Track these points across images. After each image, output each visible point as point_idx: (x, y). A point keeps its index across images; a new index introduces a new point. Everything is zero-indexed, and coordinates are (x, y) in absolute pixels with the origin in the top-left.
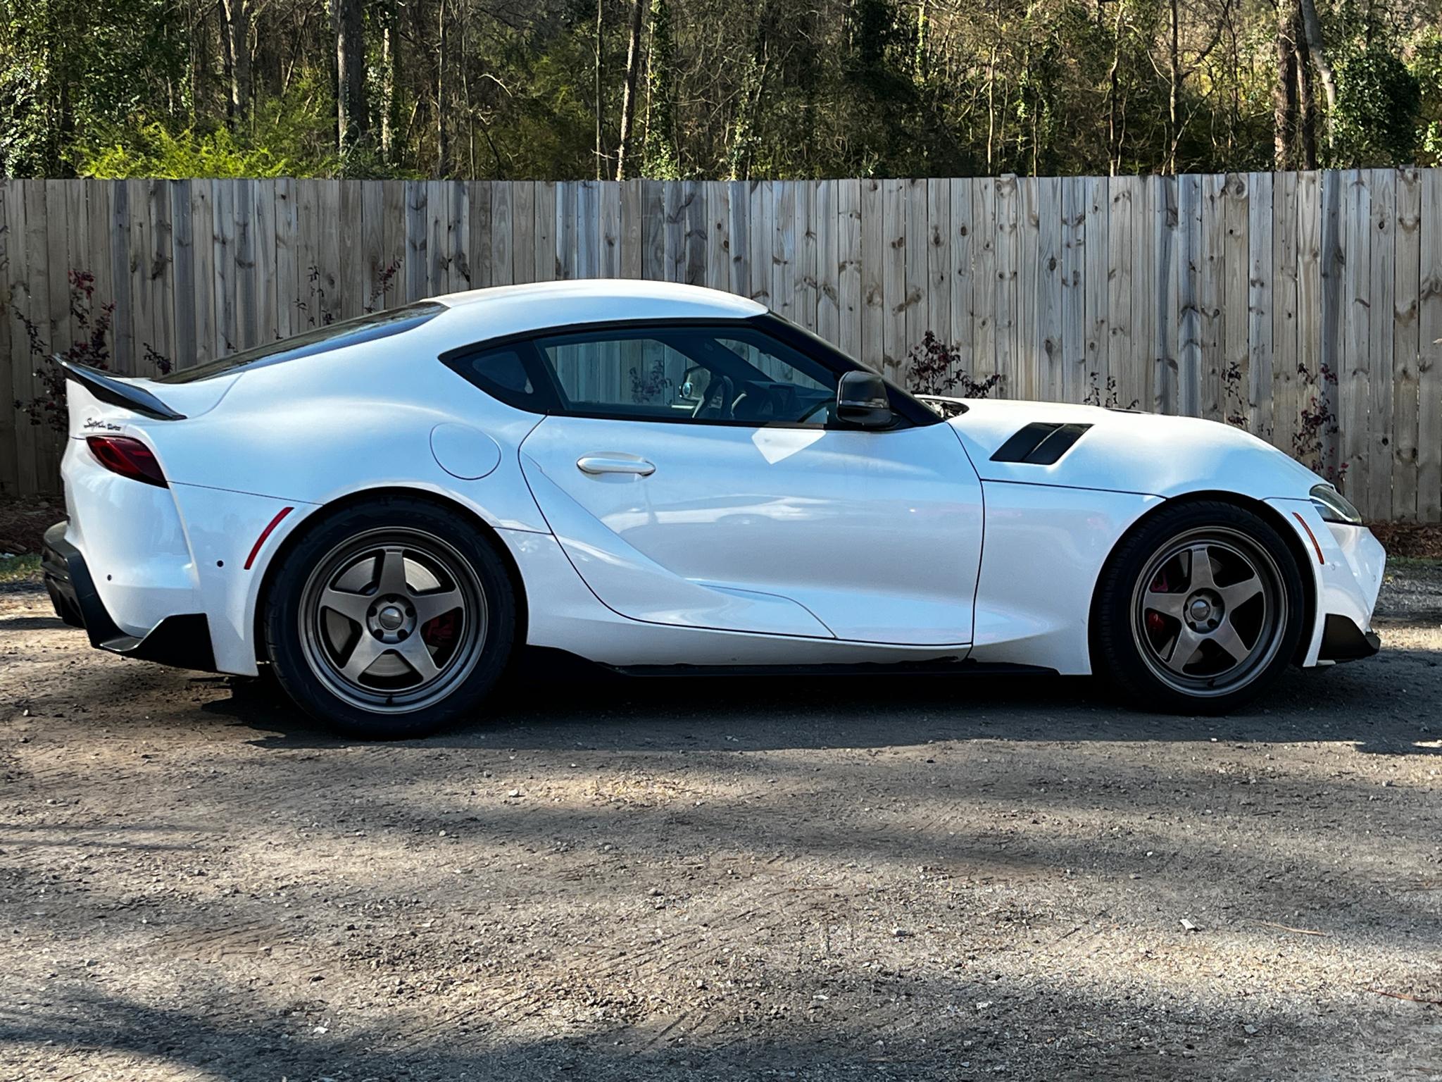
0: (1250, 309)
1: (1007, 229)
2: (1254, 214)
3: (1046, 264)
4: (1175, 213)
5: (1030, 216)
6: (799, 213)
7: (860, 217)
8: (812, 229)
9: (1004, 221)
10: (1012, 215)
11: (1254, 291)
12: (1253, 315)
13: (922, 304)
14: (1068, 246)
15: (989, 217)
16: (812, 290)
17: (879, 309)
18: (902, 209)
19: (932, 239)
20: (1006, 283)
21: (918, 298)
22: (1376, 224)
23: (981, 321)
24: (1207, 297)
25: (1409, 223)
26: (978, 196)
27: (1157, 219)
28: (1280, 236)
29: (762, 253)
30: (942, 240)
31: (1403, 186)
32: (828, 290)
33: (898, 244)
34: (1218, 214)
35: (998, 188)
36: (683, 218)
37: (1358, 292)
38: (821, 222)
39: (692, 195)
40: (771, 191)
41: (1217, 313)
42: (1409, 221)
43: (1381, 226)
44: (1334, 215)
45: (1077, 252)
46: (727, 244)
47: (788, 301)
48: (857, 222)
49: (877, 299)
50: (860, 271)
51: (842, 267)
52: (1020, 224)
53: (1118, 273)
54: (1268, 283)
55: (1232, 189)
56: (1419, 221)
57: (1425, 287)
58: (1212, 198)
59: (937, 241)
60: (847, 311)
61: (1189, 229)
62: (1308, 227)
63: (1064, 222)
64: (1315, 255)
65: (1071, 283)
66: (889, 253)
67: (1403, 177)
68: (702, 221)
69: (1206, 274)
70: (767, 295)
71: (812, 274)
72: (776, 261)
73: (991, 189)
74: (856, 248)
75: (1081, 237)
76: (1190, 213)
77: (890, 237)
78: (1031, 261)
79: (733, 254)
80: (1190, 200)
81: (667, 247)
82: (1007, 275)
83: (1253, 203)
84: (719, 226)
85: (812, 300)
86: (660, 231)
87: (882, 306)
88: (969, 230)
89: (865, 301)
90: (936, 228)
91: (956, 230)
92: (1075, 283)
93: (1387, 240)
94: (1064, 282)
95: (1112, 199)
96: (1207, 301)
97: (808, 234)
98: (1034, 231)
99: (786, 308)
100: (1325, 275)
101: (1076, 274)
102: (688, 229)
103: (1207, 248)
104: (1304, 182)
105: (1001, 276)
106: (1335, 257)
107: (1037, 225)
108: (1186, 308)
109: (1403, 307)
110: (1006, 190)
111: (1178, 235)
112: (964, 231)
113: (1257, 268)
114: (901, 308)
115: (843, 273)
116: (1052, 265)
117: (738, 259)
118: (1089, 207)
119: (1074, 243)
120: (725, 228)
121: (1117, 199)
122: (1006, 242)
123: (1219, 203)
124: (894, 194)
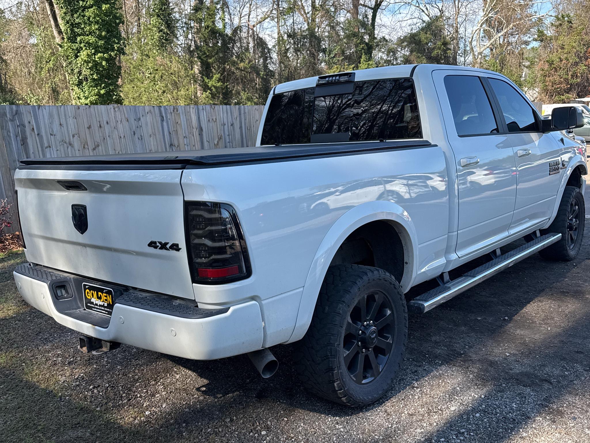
0: (185, 145)
1: (119, 122)
2: (182, 117)
3: (133, 133)
4: (163, 117)
5: (125, 118)
6: (56, 117)
7: (76, 118)
8: (62, 123)
9: (118, 119)
10: (120, 118)
11: (185, 139)
12: (186, 146)
13: (100, 147)
14: (138, 127)
15: (114, 118)
16: (65, 145)
17: (87, 150)
18: (88, 115)
19: (99, 126)
20: (122, 140)
21: (98, 146)
22: (208, 120)
23: (118, 152)
24: (176, 143)
25: (214, 120)
26: (109, 111)
27: (159, 119)
28: (188, 124)
29: (46, 132)
30: (102, 126)
31: (212, 110)
32: (70, 144)
33: (89, 128)
34: (173, 117)
35: (114, 109)
36: (16, 120)
37: (207, 139)
38: (64, 120)
39: (17, 111)
40: (45, 109)
41: (178, 146)
42: (214, 118)
43: (209, 121)
44: (199, 118)
45: (140, 129)
46: (33, 129)
47: (58, 149)
48: (75, 120)
49: (86, 146)
50: (79, 137)
51: (73, 136)
52: (123, 120)
53: (152, 135)
54: (188, 137)
55: (175, 110)
56: (216, 119)
57: (219, 137)
58: (171, 113)
59: (100, 126)
60: (78, 151)
61: (167, 122)
62: (194, 121)
63: (135, 120)
64: (197, 129)
65: (140, 139)
66: (87, 130)
67: (212, 107)
68: (23, 121)
69: (174, 136)
70: (50, 147)
71: (64, 139)
72: (51, 135)
73: (112, 108)
74: (77, 129)
75: (140, 124)
76: (167, 117)
77: (86, 126)
78: (128, 132)
79: (36, 133)
80: (166, 113)
81: (11, 131)
82: (122, 137)
83: (181, 114)
84: (29, 122)
85: (66, 148)
86: (8, 125)
87: (88, 149)
88: (109, 123)
89: (83, 147)
90: (99, 122)
91: (105, 123)
92: (142, 139)
93: (211, 124)
94: (139, 138)
95: (146, 113)
96: (175, 143)
97: (60, 124)
98: (127, 122)
99: (58, 151)
100: (199, 134)
101: (141, 136)
102: (18, 124)
103: (172, 128)
104: (191, 108)
105: (121, 137)
106: (201, 129)
107: (128, 121)
108: (170, 145)
109: (216, 143)
110: (117, 109)
111: (165, 124)
112: (107, 123)
113: (185, 133)
114: (94, 149)
115: (74, 138)
116: (134, 134)
117: (38, 134)
118: (141, 116)
119: (139, 127)
120: (31, 123)
121: (148, 113)
122: (120, 126)
123: (173, 115)
124: (85, 110)
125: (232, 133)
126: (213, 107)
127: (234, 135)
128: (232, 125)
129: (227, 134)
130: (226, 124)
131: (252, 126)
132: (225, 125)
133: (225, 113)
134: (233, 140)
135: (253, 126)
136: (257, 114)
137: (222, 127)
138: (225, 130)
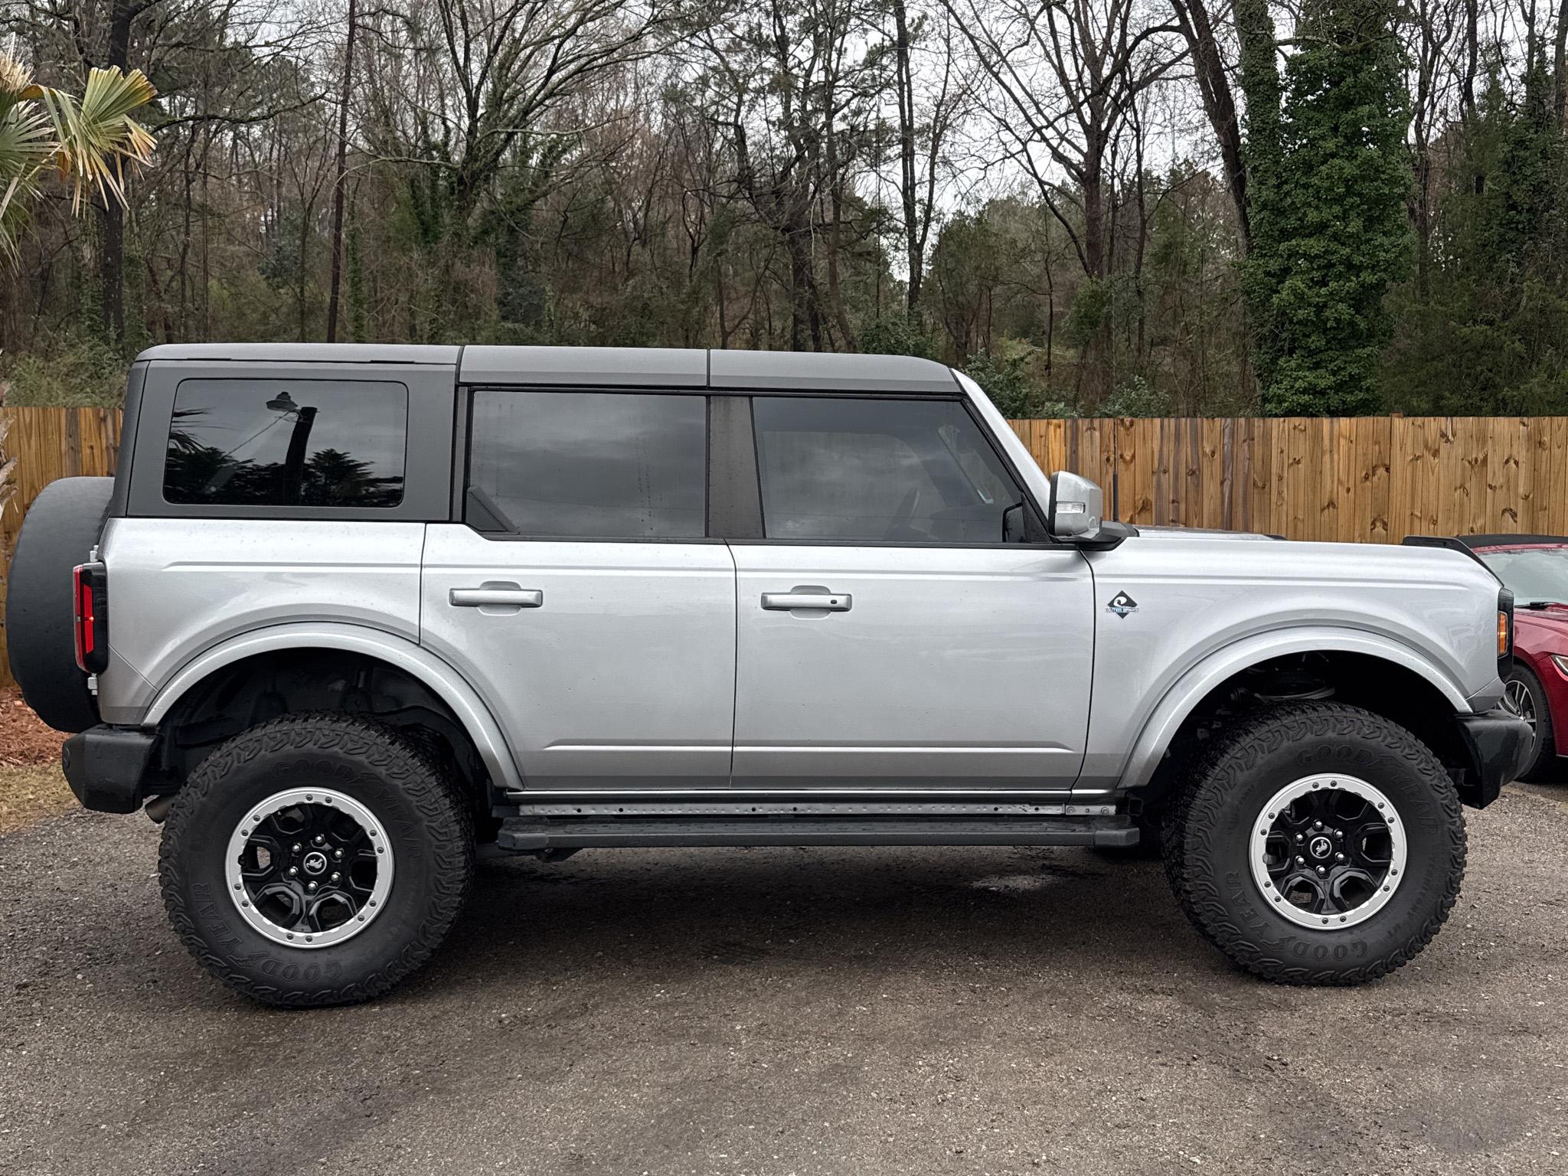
125: (1191, 495)
126: (1128, 423)
127: (1199, 502)
128: (1192, 473)
129: (1171, 498)
130: (1171, 469)
131: (1274, 479)
132: (1165, 472)
133: (1173, 438)
134: (1191, 513)
135: (1280, 478)
136: (1301, 442)
137: (1155, 478)
138: (1165, 486)
